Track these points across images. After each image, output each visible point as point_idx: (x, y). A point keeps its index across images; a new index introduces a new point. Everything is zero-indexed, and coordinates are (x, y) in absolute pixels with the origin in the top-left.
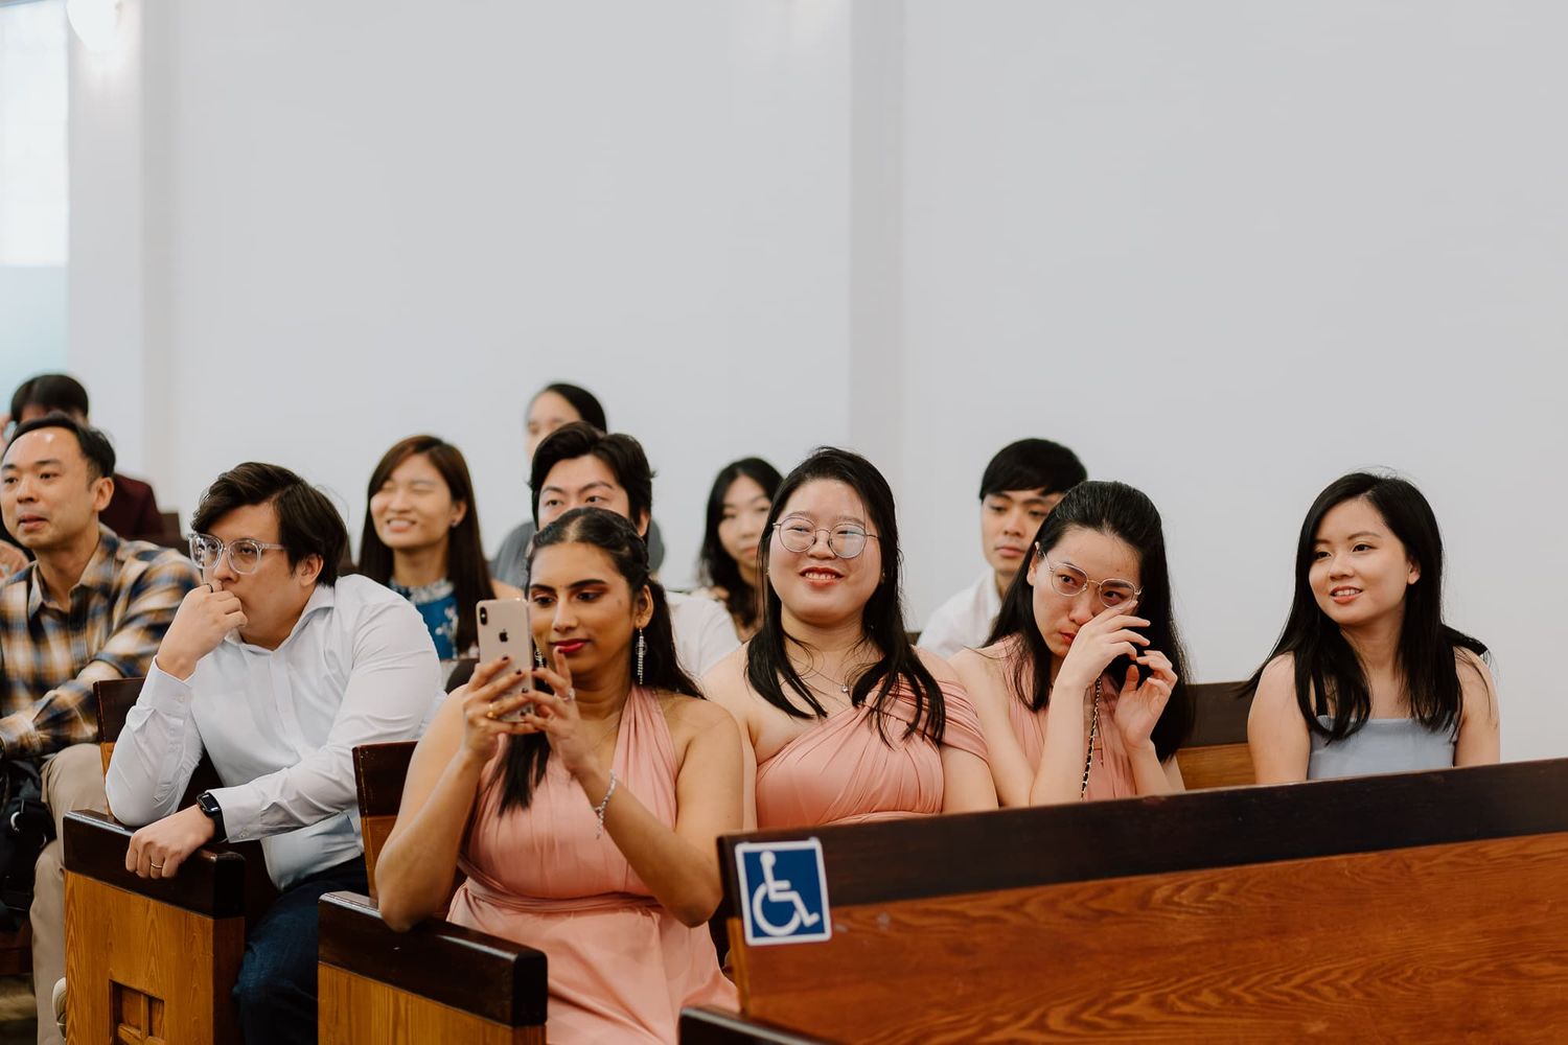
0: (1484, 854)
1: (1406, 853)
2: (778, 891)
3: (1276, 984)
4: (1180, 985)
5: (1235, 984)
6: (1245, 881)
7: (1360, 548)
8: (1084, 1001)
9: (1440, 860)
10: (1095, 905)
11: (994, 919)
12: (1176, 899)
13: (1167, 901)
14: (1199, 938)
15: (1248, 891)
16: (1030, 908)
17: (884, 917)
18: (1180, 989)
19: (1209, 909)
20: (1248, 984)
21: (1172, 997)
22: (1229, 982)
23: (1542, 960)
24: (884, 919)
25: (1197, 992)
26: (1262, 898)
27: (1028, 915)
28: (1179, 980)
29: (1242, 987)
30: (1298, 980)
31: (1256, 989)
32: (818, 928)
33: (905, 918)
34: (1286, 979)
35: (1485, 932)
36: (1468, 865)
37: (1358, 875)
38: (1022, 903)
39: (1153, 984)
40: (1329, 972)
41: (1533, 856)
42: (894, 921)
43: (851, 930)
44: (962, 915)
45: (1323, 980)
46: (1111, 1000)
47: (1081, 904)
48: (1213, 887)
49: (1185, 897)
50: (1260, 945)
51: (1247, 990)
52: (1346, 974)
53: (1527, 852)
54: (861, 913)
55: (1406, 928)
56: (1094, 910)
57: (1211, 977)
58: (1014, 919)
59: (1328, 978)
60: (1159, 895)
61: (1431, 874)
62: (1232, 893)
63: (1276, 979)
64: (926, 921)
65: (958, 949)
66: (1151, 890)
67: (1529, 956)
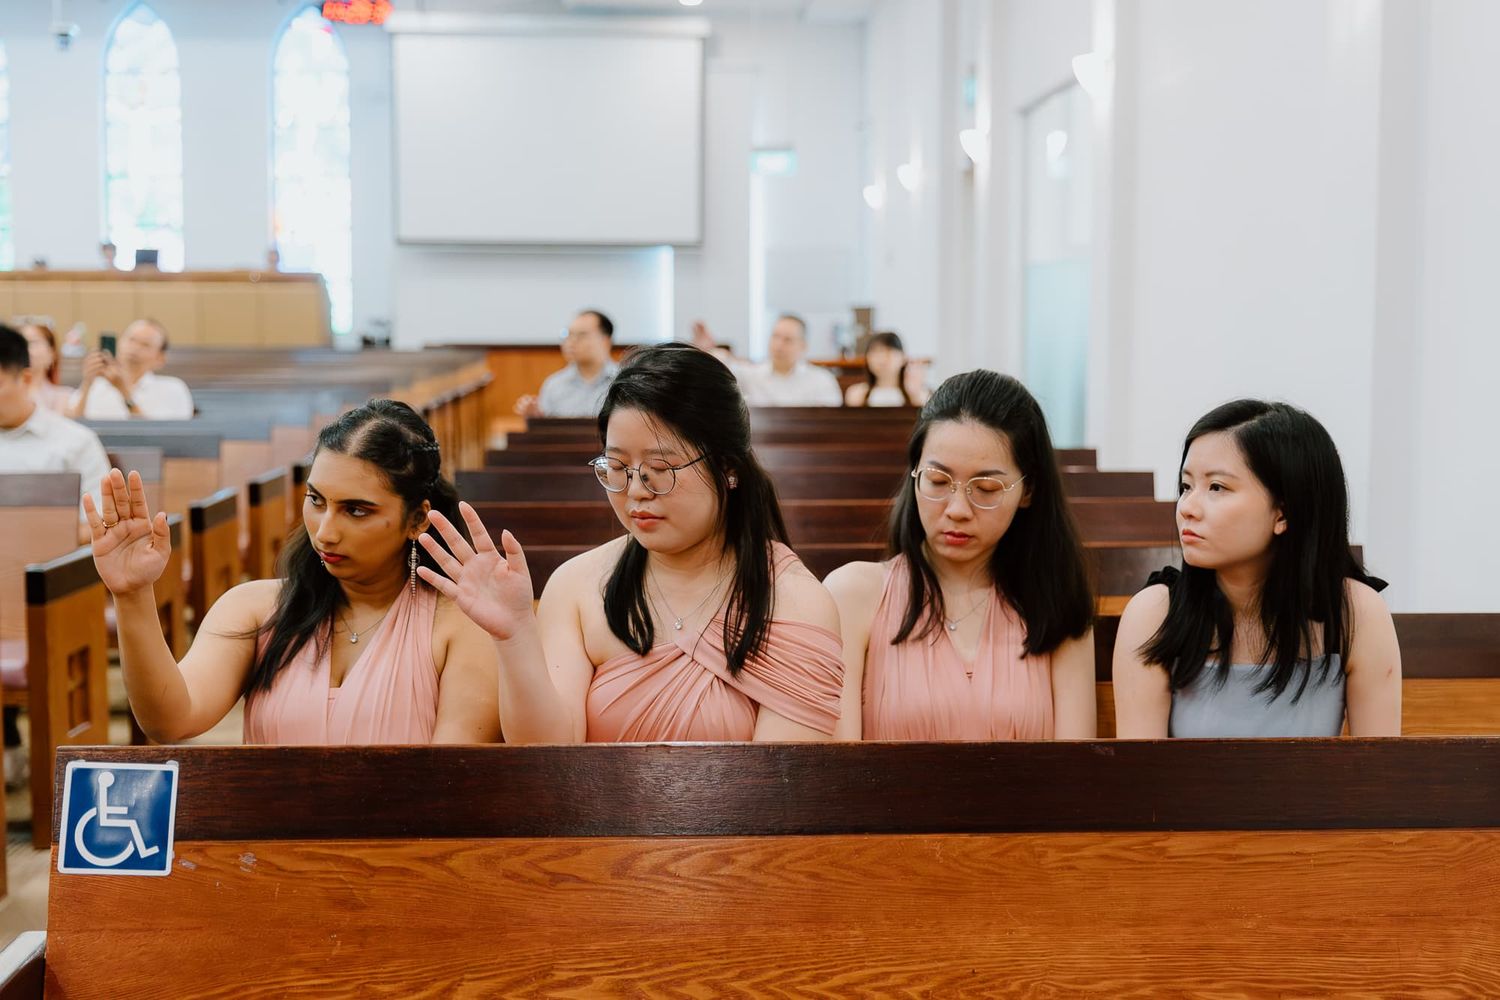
0: (1162, 851)
1: (1038, 840)
2: (109, 816)
3: (802, 983)
4: (657, 971)
5: (740, 977)
6: (778, 854)
7: (1215, 487)
8: (508, 978)
9: (1086, 853)
10: (550, 866)
11: (404, 871)
12: (672, 868)
13: (659, 869)
14: (697, 918)
15: (782, 867)
16: (454, 863)
17: (249, 857)
18: (654, 977)
19: (717, 885)
20: (756, 980)
21: (643, 985)
22: (729, 974)
23: (1232, 990)
24: (248, 859)
25: (681, 983)
26: (802, 878)
27: (451, 871)
28: (659, 966)
29: (748, 982)
30: (837, 981)
31: (771, 987)
32: (157, 862)
33: (279, 860)
34: (815, 980)
35: (1144, 946)
36: (1132, 861)
37: (956, 861)
38: (445, 856)
39: (616, 966)
40: (887, 975)
41: (1243, 857)
42: (260, 862)
43: (199, 867)
44: (359, 863)
45: (874, 985)
46: (549, 980)
47: (532, 864)
48: (727, 859)
49: (683, 868)
50: (787, 933)
51: (755, 986)
52: (911, 982)
53: (1236, 852)
54: (219, 850)
55: (1017, 932)
56: (546, 873)
57: (706, 966)
58: (430, 871)
59: (881, 984)
60: (647, 862)
61: (1071, 868)
62: (755, 868)
63: (804, 977)
64: (305, 866)
65: (345, 903)
66: (637, 855)
67: (1211, 982)
